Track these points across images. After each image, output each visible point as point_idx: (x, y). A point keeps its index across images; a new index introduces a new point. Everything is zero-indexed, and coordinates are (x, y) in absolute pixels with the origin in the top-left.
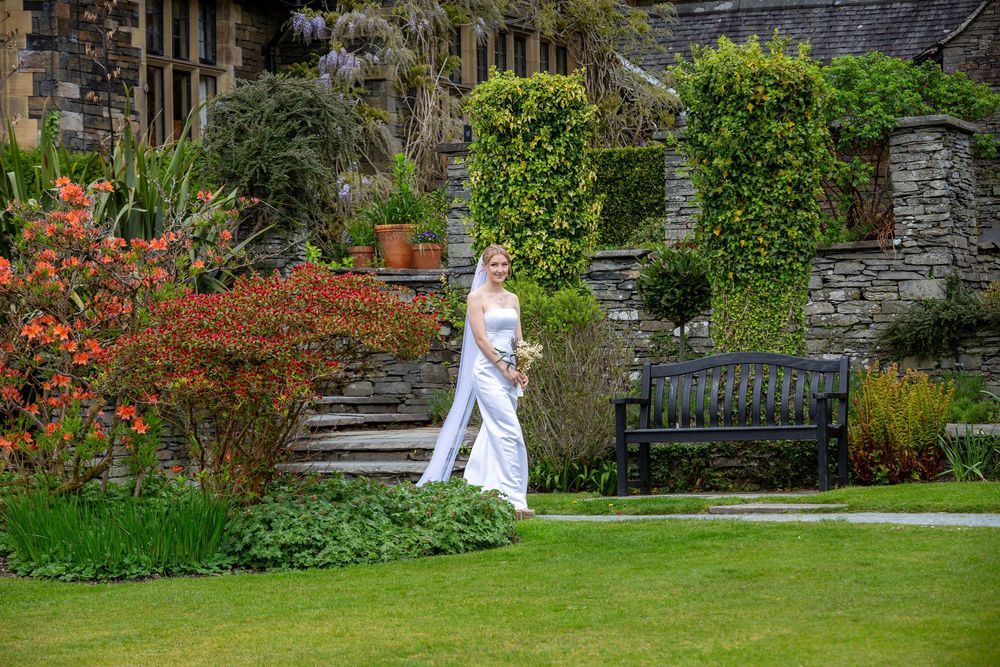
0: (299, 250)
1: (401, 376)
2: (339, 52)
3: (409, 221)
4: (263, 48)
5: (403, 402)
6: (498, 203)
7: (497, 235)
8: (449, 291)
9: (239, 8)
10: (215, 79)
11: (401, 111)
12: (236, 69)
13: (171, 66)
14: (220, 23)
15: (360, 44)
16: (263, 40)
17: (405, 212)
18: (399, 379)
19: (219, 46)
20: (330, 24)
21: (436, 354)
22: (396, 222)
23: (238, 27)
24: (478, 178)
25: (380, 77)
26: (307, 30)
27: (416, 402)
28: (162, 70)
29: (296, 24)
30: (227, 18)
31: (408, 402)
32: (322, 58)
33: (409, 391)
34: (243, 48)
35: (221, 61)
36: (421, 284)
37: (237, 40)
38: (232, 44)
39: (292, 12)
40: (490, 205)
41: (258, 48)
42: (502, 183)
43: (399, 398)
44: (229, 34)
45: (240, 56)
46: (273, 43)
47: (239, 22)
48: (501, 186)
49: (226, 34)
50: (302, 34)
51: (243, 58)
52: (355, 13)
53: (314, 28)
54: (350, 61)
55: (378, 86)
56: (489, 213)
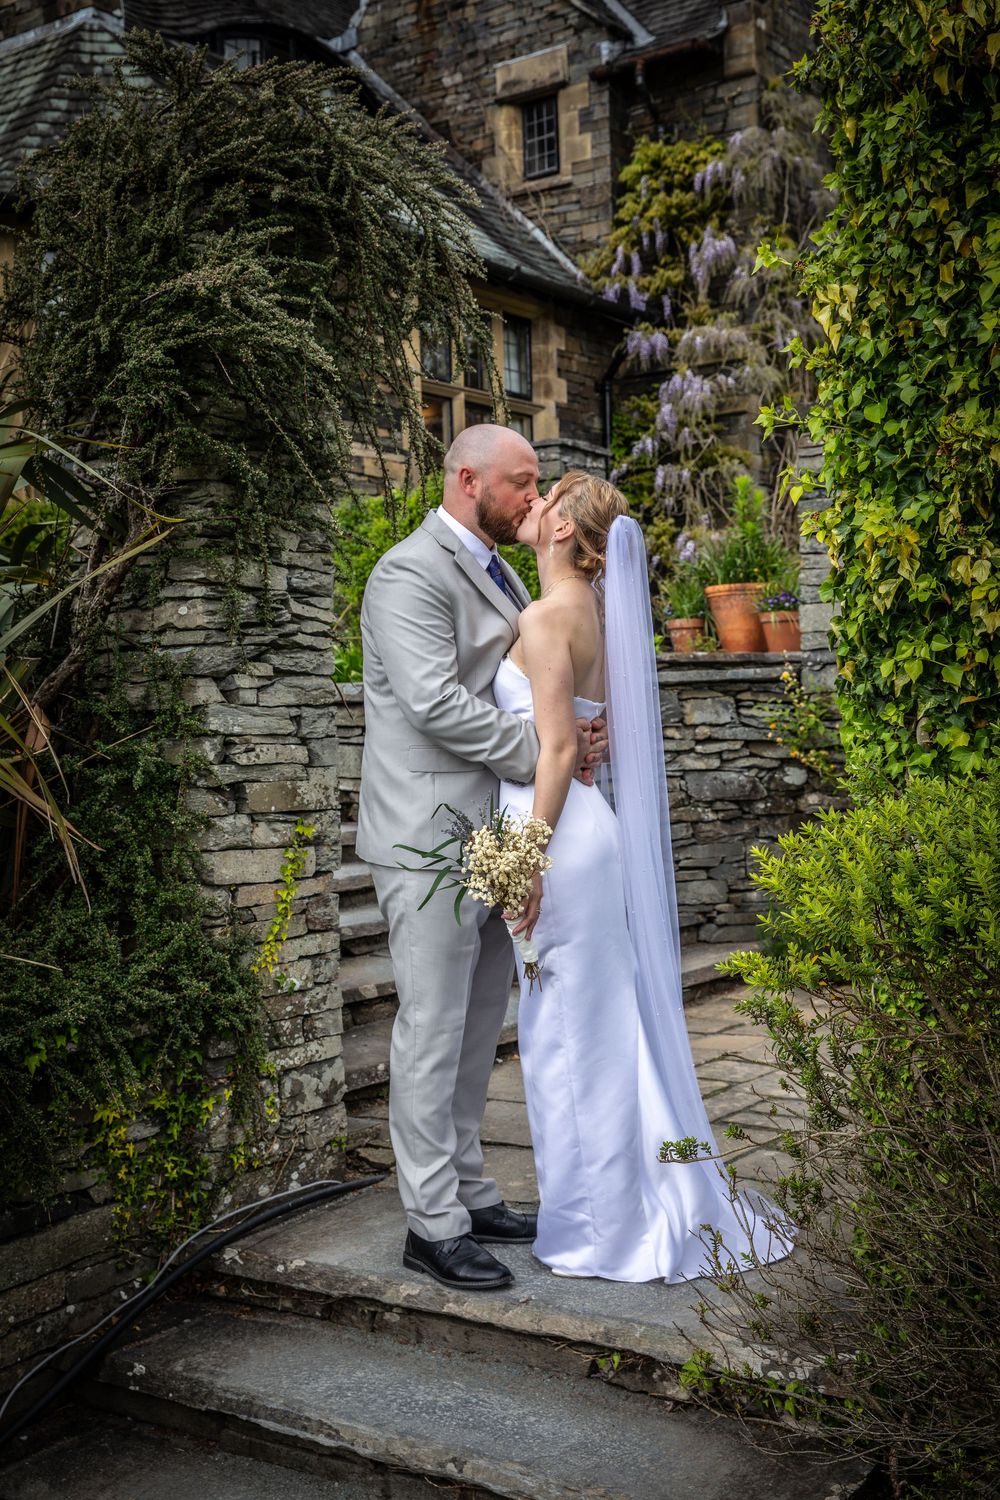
0: (298, 618)
1: (707, 869)
2: (684, 377)
3: (755, 579)
4: (596, 384)
5: (711, 920)
6: (929, 401)
7: (927, 527)
8: (800, 700)
9: (563, 331)
10: (530, 417)
11: (766, 453)
12: (558, 406)
13: (462, 396)
14: (537, 348)
15: (711, 366)
16: (598, 374)
17: (749, 565)
18: (703, 875)
19: (535, 377)
20: (673, 343)
21: (778, 822)
22: (736, 580)
23: (561, 354)
24: (845, 312)
25: (739, 409)
26: (644, 352)
27: (738, 918)
28: (450, 400)
29: (631, 345)
30: (546, 340)
31: (721, 919)
32: (664, 386)
33: (723, 897)
34: (569, 381)
35: (539, 395)
36: (746, 686)
37: (559, 370)
38: (552, 375)
39: (626, 330)
40: (895, 411)
41: (590, 383)
42: (944, 310)
43: (704, 914)
44: (548, 362)
45: (564, 390)
46: (610, 376)
47: (563, 348)
48: (942, 324)
49: (544, 361)
50: (638, 356)
51: (569, 393)
52: (706, 328)
53: (653, 347)
54: (696, 386)
55: (737, 421)
56: (892, 445)
